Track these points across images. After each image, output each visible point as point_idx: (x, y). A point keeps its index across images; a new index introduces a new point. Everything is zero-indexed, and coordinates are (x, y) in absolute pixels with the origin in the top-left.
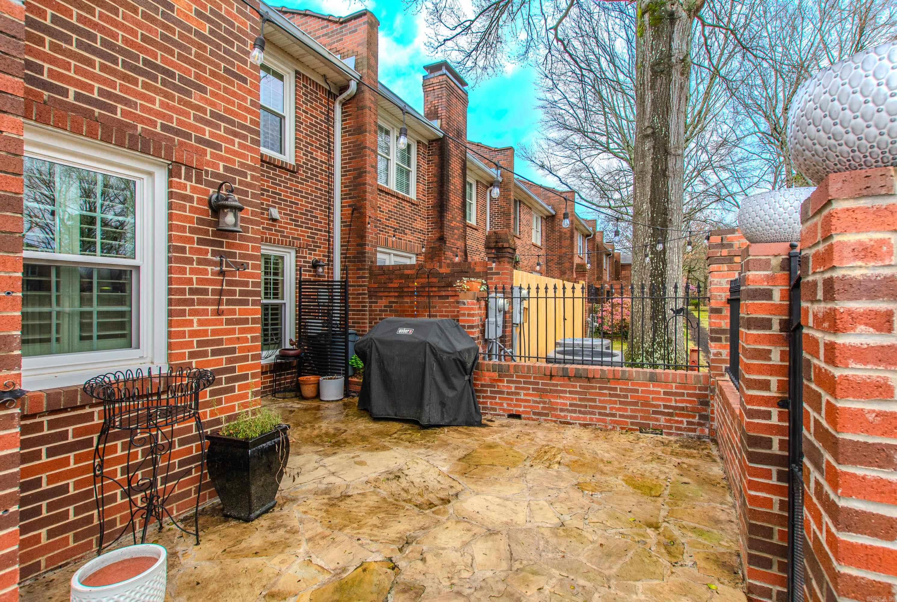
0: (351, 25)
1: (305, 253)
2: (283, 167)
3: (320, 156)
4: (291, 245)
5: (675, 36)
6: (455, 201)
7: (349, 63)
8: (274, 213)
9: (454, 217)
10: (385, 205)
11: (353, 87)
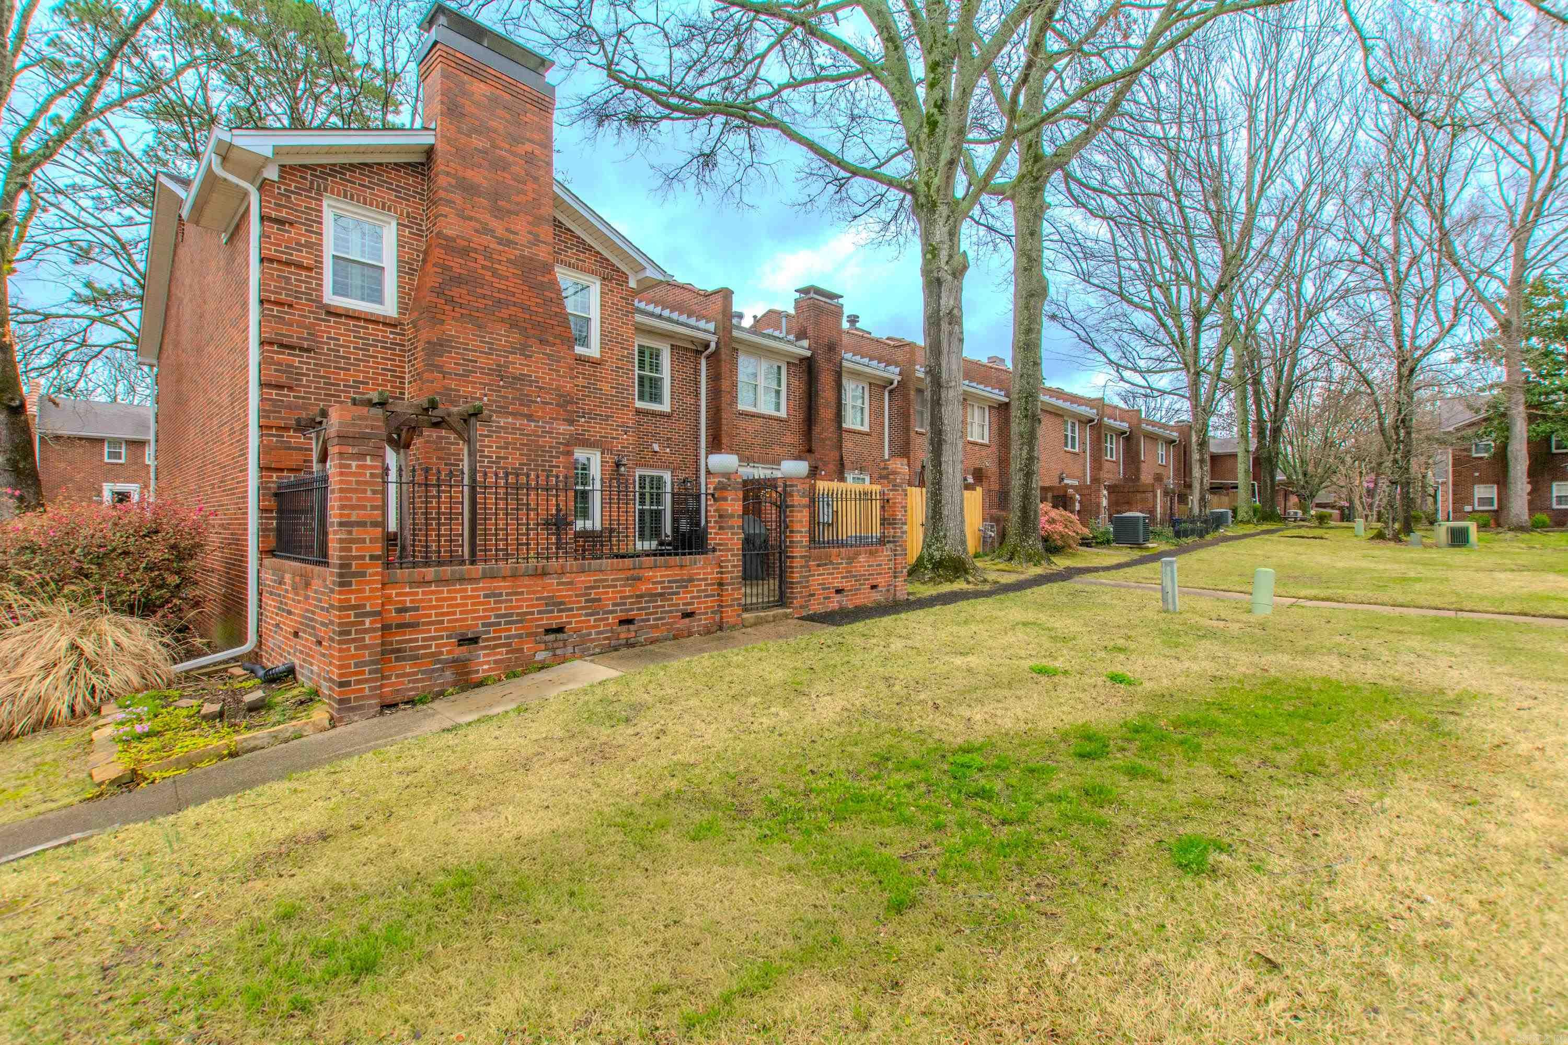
0: (712, 298)
1: (678, 472)
2: (662, 415)
3: (690, 400)
4: (667, 468)
5: (943, 295)
6: (826, 413)
7: (711, 326)
8: (656, 447)
9: (824, 429)
10: (752, 426)
11: (713, 346)
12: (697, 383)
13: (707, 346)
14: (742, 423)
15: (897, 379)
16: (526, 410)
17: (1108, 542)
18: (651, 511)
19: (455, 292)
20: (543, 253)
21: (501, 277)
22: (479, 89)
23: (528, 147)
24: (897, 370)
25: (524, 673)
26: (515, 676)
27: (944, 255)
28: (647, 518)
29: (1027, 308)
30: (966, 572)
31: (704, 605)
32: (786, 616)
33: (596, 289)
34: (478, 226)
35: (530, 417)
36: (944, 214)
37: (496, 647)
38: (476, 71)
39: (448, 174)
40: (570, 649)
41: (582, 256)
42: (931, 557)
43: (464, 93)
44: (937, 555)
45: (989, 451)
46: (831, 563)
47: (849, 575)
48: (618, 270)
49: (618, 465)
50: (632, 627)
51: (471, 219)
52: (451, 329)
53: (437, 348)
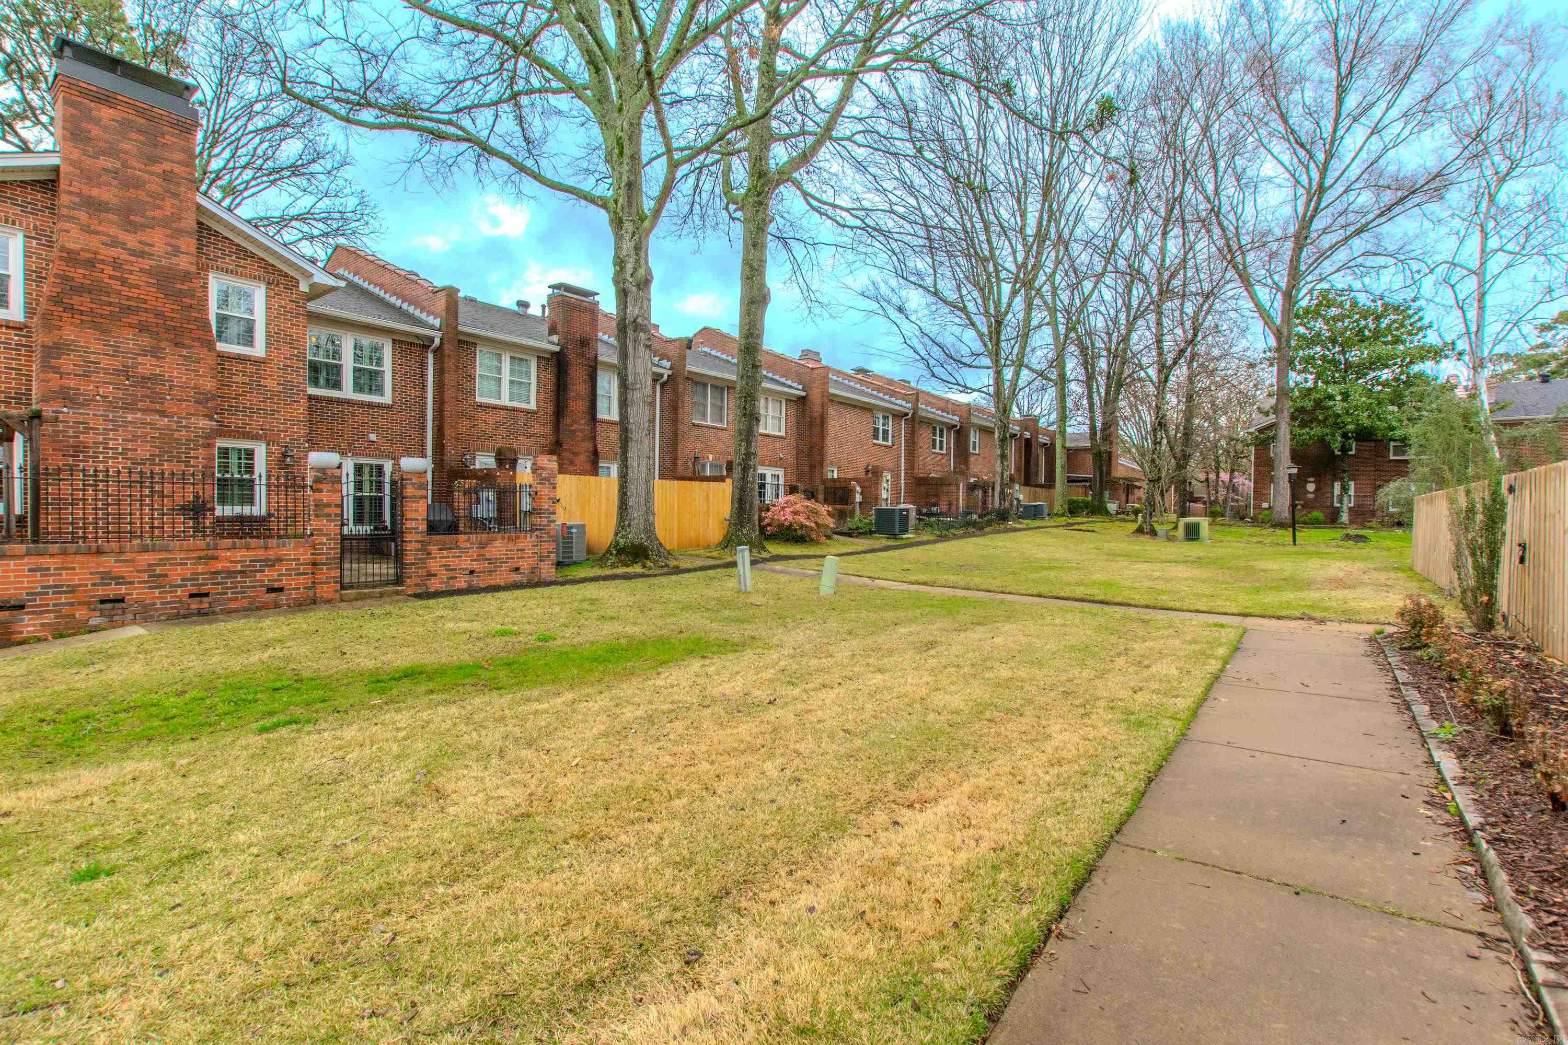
0: (440, 294)
2: (382, 406)
4: (387, 457)
5: (629, 304)
6: (577, 406)
7: (437, 323)
8: (373, 437)
9: (576, 422)
10: (492, 418)
11: (437, 341)
12: (423, 376)
13: (432, 340)
14: (483, 415)
15: (666, 373)
16: (158, 407)
17: (871, 532)
18: (371, 498)
19: (75, 300)
20: (184, 263)
21: (131, 286)
22: (106, 113)
23: (167, 166)
24: (668, 364)
25: (73, 635)
26: (61, 636)
27: (629, 267)
28: (367, 504)
29: (749, 314)
30: (647, 557)
31: (295, 584)
32: (397, 593)
33: (259, 294)
34: (105, 239)
35: (163, 414)
36: (631, 230)
37: (42, 612)
38: (106, 99)
39: (71, 193)
40: (130, 616)
41: (242, 262)
42: (617, 543)
43: (91, 119)
44: (622, 541)
45: (784, 443)
46: (458, 547)
47: (481, 558)
48: (286, 275)
49: (285, 456)
50: (205, 599)
51: (98, 233)
52: (69, 333)
53: (53, 351)
